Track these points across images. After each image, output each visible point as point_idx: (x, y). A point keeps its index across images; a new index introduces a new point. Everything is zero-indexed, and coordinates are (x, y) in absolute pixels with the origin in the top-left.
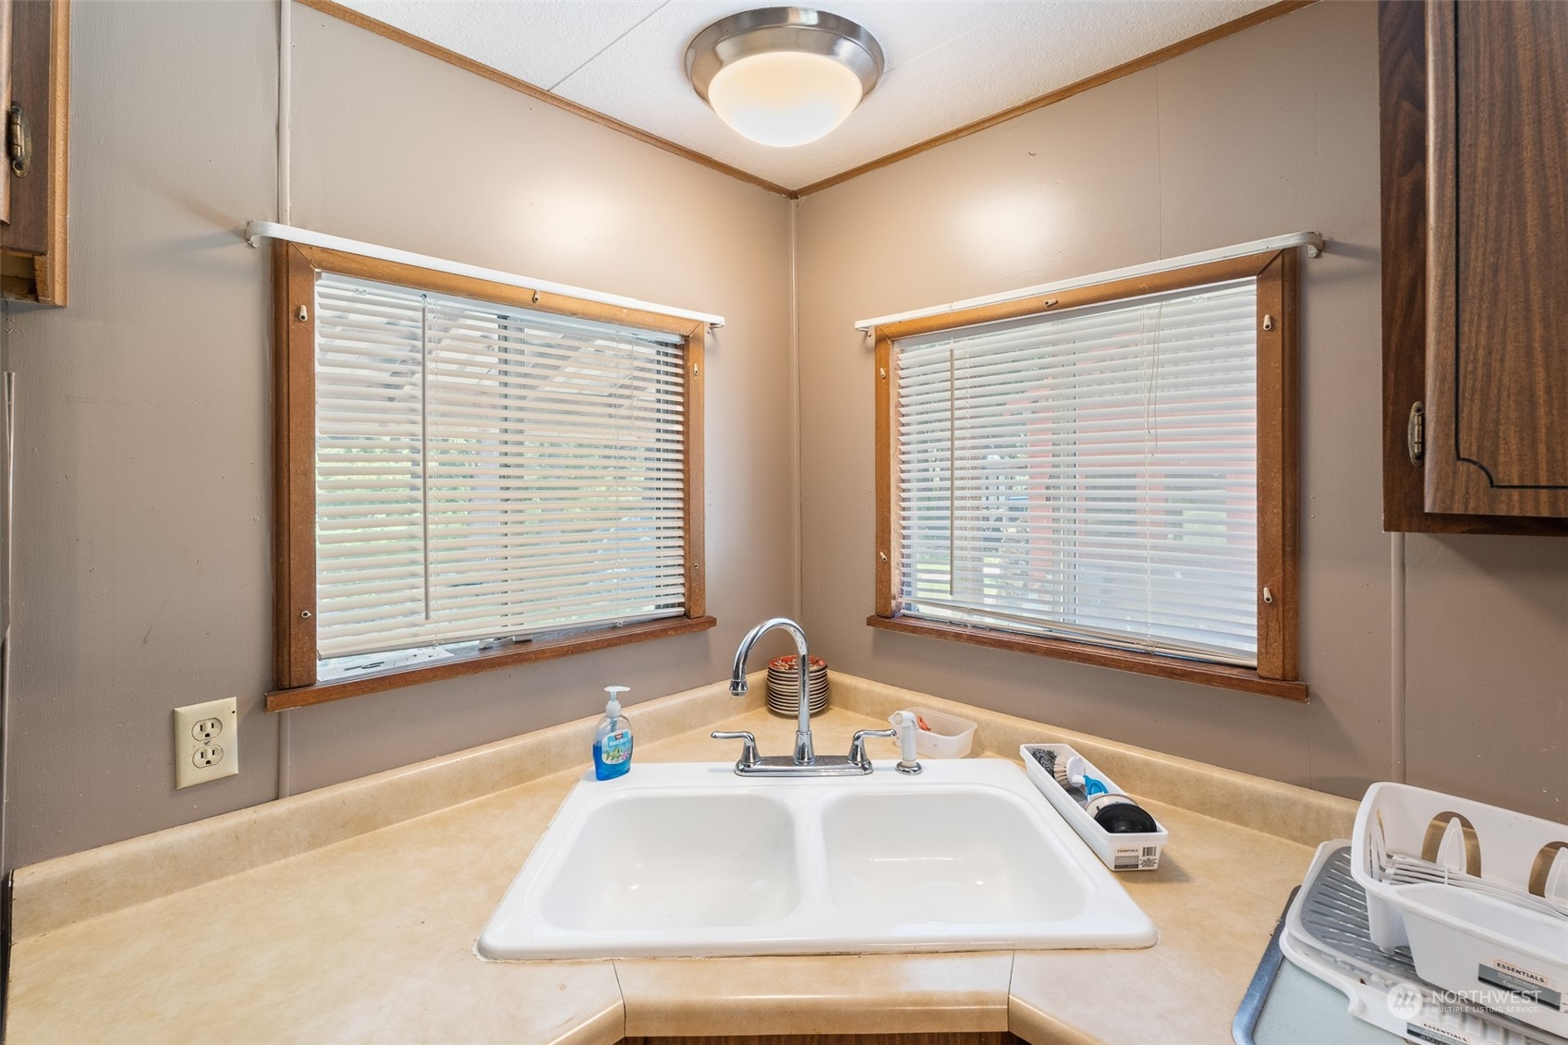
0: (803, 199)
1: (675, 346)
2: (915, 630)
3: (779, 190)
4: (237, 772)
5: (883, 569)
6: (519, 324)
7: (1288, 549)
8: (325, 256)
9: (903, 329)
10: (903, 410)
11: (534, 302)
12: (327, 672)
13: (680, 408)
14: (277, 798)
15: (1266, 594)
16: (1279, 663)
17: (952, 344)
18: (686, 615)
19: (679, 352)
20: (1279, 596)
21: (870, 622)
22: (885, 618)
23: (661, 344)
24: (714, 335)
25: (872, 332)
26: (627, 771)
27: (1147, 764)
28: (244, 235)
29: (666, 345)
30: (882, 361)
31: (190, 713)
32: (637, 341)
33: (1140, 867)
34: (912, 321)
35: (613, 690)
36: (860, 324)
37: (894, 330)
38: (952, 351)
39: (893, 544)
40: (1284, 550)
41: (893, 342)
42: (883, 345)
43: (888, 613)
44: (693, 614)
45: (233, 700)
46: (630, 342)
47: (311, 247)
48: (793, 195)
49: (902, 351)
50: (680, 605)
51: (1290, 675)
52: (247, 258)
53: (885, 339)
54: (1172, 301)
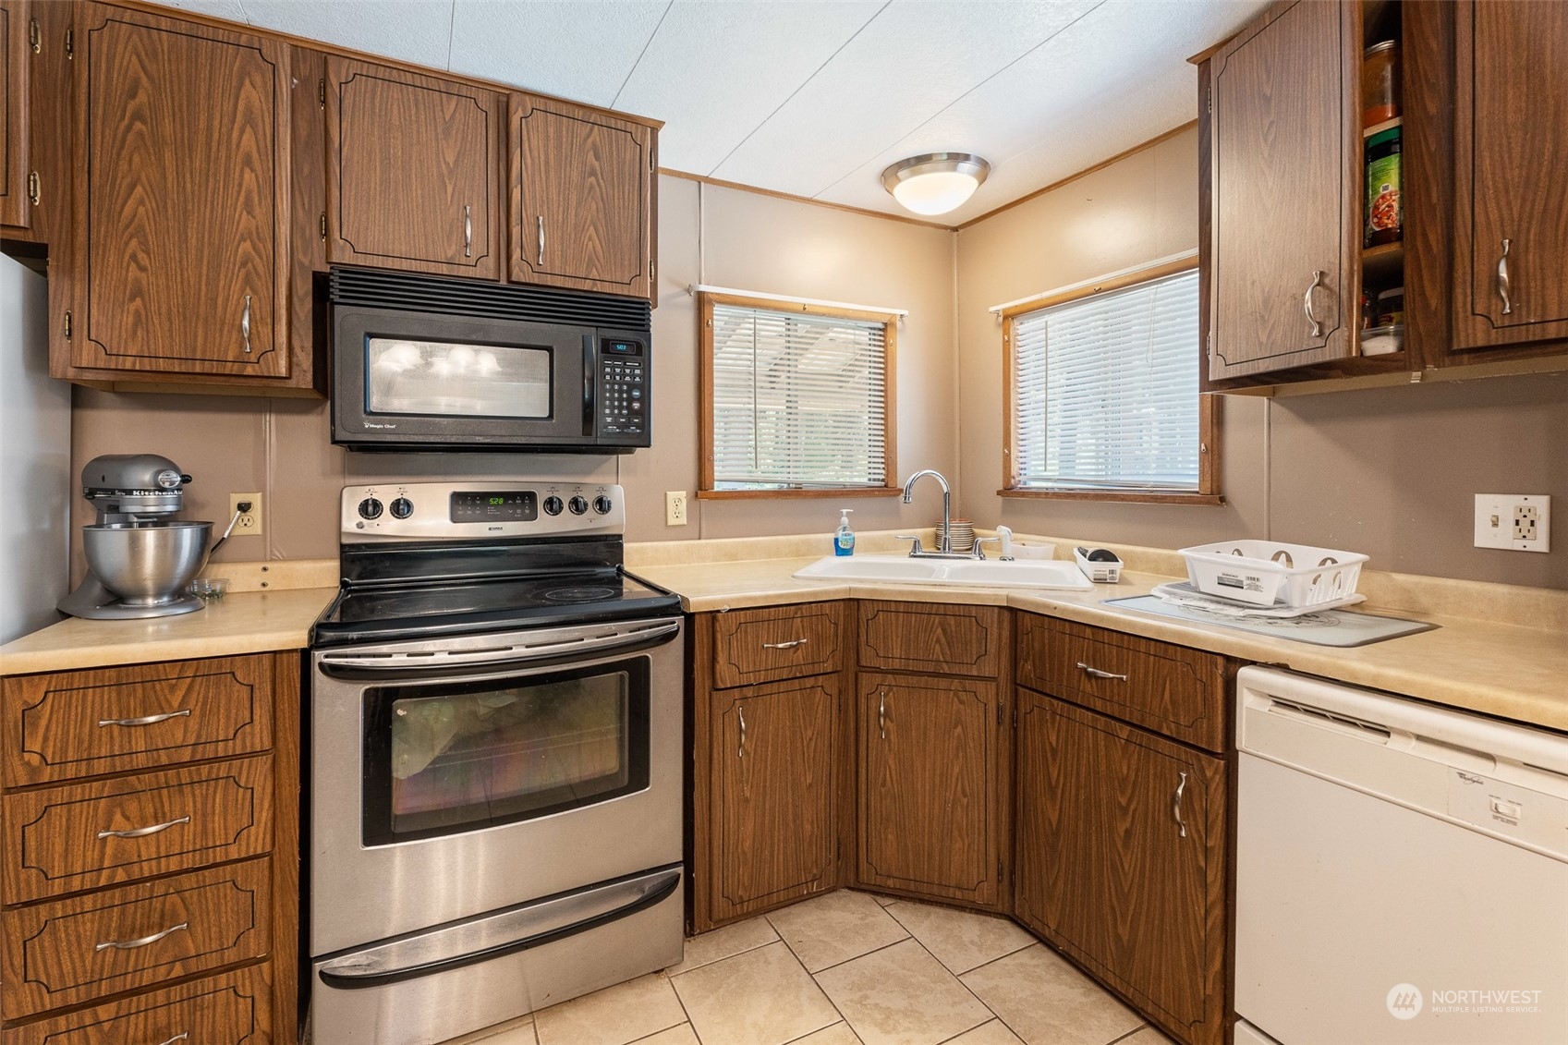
0: (961, 231)
1: (880, 329)
2: (1023, 495)
3: (946, 228)
4: (685, 523)
5: (1007, 458)
6: (796, 322)
7: (1214, 421)
8: (717, 297)
9: (1018, 310)
10: (1020, 361)
11: (804, 310)
12: (718, 487)
13: (882, 366)
14: (700, 539)
15: (1203, 447)
16: (1209, 485)
17: (1047, 318)
18: (886, 486)
19: (882, 333)
20: (1209, 447)
21: (999, 493)
22: (1008, 491)
23: (871, 328)
24: (902, 321)
25: (1001, 313)
26: (852, 554)
27: (1143, 553)
28: (688, 291)
29: (874, 329)
30: (1006, 332)
31: (671, 495)
32: (858, 328)
33: (1108, 581)
34: (1023, 305)
35: (845, 511)
36: (992, 309)
37: (1013, 311)
38: (1046, 322)
39: (1012, 444)
40: (1212, 422)
41: (1013, 319)
42: (1006, 321)
43: (1009, 487)
44: (889, 485)
45: (685, 492)
46: (853, 329)
47: (712, 293)
48: (955, 229)
49: (1021, 324)
50: (883, 480)
51: (1215, 491)
52: (689, 300)
53: (1009, 317)
54: (1164, 284)
